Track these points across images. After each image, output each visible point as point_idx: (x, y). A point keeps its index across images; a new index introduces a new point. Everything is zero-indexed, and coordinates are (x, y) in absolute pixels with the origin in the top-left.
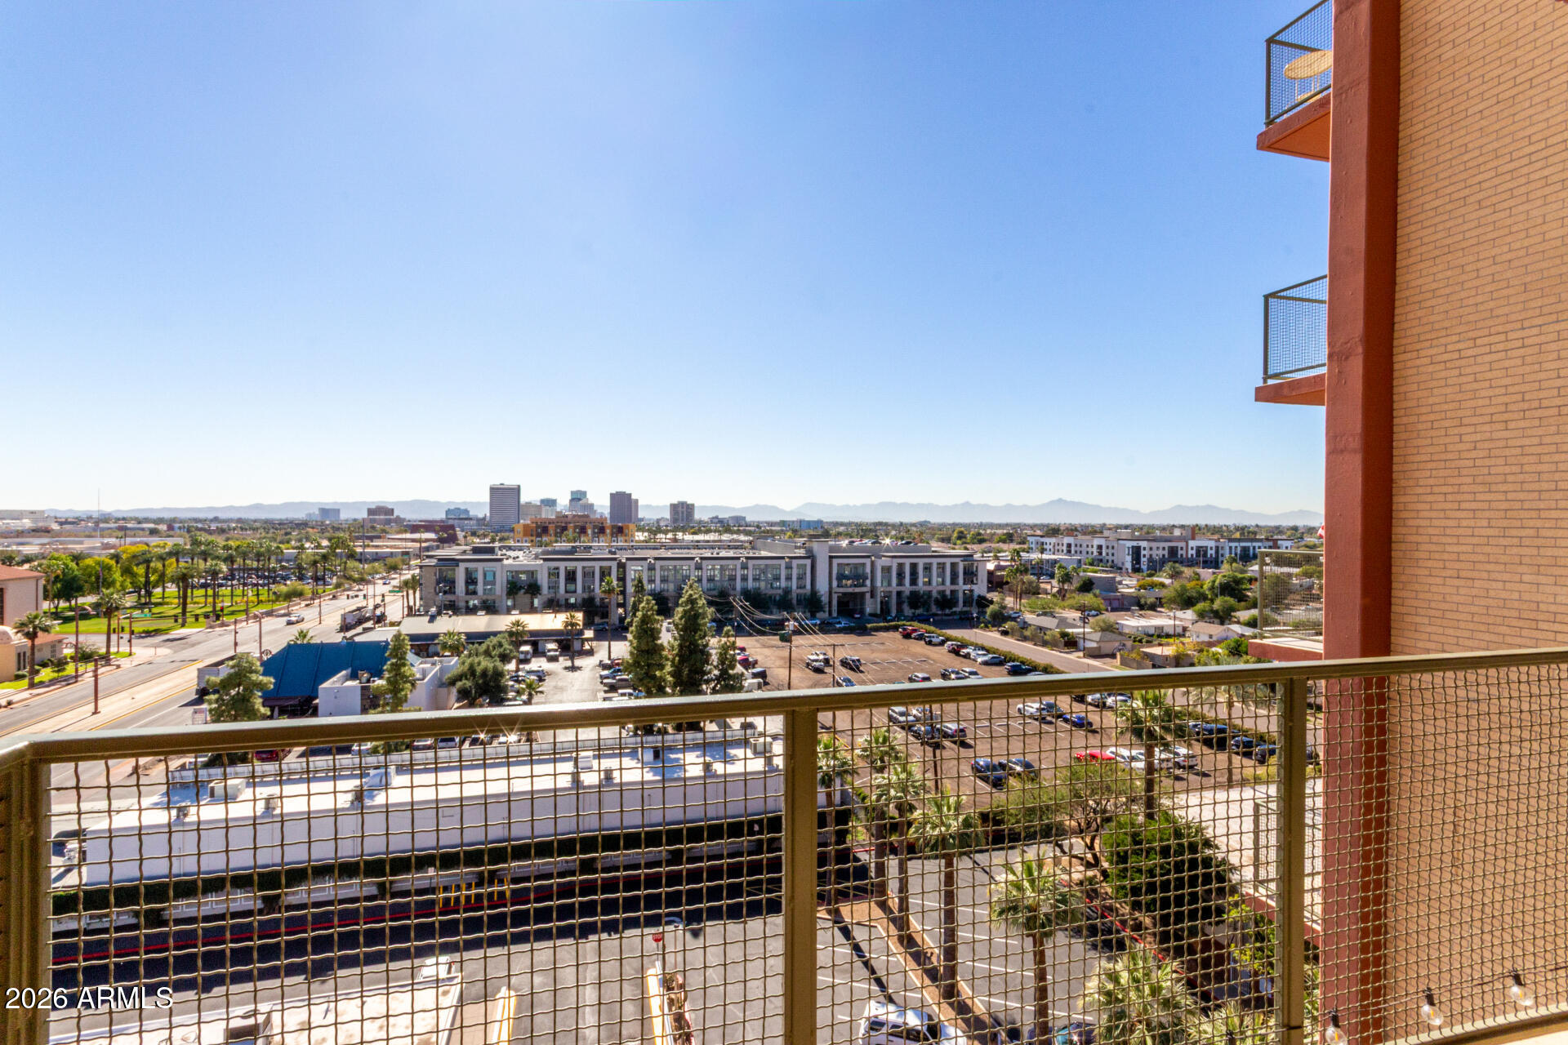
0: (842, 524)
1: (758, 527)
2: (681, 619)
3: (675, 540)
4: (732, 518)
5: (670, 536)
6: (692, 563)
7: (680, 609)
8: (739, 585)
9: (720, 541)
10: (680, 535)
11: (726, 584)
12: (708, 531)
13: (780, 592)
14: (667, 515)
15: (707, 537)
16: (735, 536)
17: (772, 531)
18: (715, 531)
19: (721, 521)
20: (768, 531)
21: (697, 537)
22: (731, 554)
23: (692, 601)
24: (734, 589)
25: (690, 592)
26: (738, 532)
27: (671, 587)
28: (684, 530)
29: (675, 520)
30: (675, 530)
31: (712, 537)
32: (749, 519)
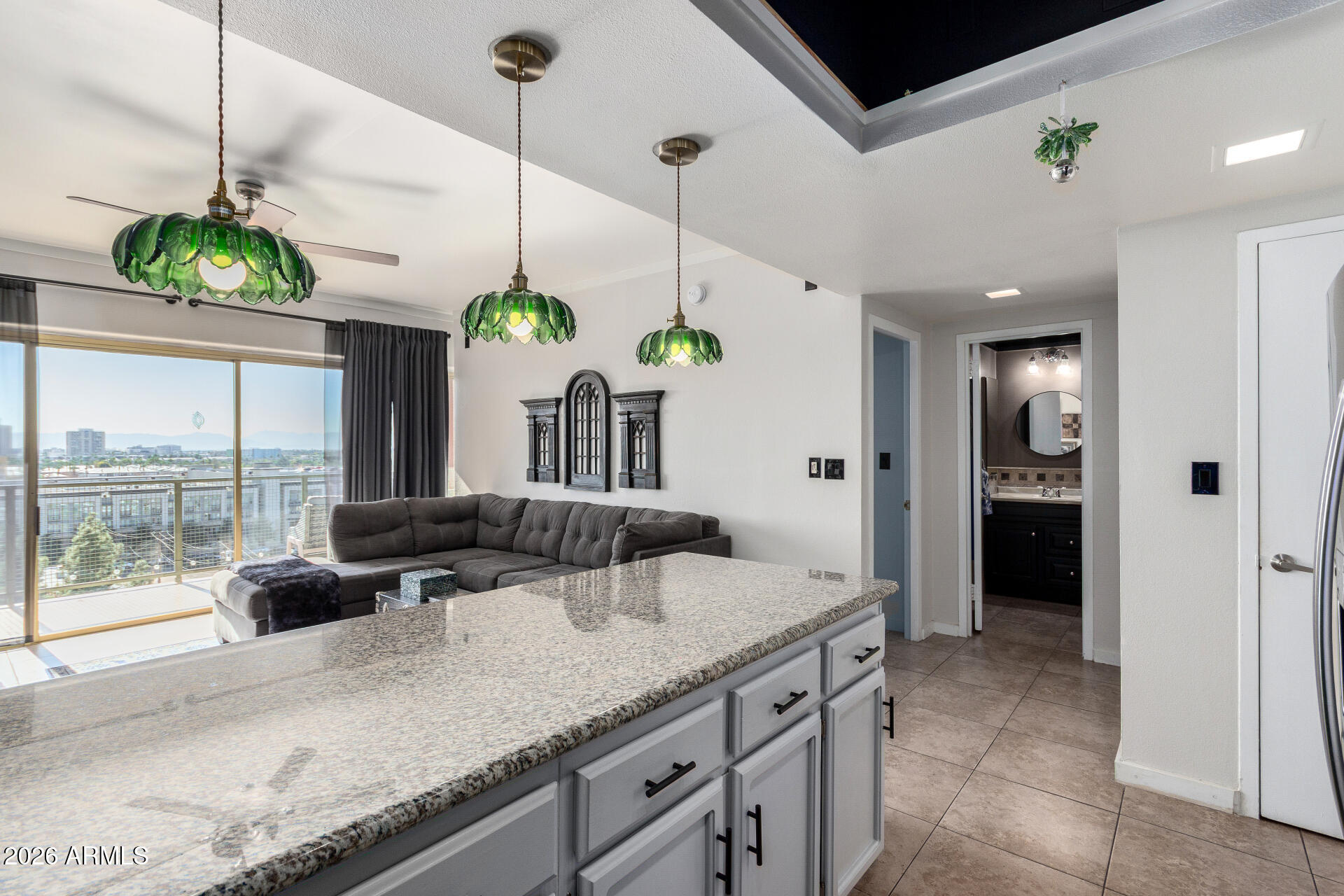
0: (304, 452)
1: (197, 457)
2: (74, 558)
3: (75, 474)
4: (163, 447)
5: (66, 469)
6: (98, 499)
7: (74, 548)
8: (166, 519)
9: (144, 473)
10: (81, 469)
11: (147, 520)
12: (128, 463)
13: (220, 523)
14: (63, 445)
15: (124, 470)
16: (165, 468)
17: (215, 460)
18: (136, 463)
19: (145, 451)
20: (210, 461)
21: (106, 470)
22: (157, 486)
23: (91, 538)
24: (159, 523)
25: (88, 527)
26: (171, 463)
27: (65, 528)
28: (88, 462)
29: (74, 451)
30: (72, 463)
31: (131, 469)
32: (185, 449)
